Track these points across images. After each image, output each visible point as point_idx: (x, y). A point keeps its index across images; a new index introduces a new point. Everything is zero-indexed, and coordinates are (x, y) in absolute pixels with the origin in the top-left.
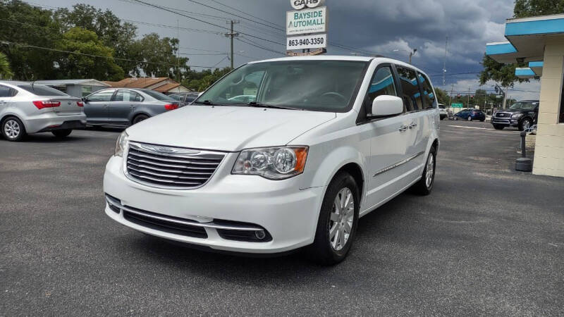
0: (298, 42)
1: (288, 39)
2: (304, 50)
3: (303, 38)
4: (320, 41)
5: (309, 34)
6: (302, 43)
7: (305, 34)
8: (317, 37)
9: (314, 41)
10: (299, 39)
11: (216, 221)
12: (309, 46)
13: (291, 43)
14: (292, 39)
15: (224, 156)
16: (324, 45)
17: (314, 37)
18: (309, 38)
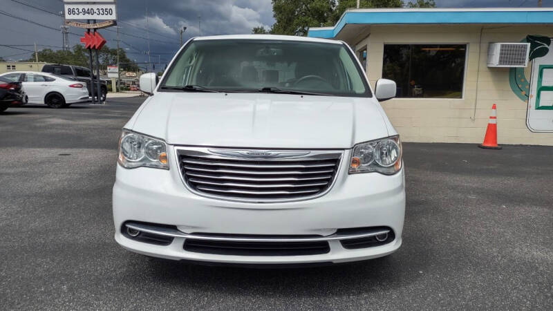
0: (81, 11)
1: (67, 7)
2: (89, 20)
3: (86, 7)
4: (109, 12)
5: (94, 3)
6: (84, 12)
7: (88, 3)
8: (104, 7)
9: (101, 12)
10: (81, 7)
11: (341, 231)
12: (95, 17)
13: (71, 12)
14: (71, 7)
15: (341, 154)
16: (113, 17)
17: (100, 7)
18: (95, 7)
